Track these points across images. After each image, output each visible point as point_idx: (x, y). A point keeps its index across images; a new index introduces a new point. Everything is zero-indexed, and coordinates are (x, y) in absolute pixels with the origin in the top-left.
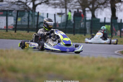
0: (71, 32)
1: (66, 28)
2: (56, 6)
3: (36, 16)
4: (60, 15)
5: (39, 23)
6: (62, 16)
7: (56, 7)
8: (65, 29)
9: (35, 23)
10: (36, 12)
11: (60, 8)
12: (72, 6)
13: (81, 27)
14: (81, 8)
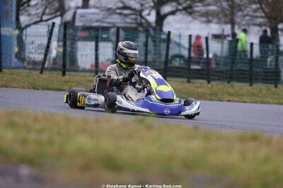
0: (244, 78)
1: (232, 70)
2: (210, 18)
3: (164, 40)
4: (220, 40)
5: (169, 57)
6: (223, 42)
7: (209, 22)
8: (230, 72)
9: (160, 58)
10: (164, 33)
11: (219, 23)
12: (247, 18)
13: (268, 66)
14: (268, 24)
